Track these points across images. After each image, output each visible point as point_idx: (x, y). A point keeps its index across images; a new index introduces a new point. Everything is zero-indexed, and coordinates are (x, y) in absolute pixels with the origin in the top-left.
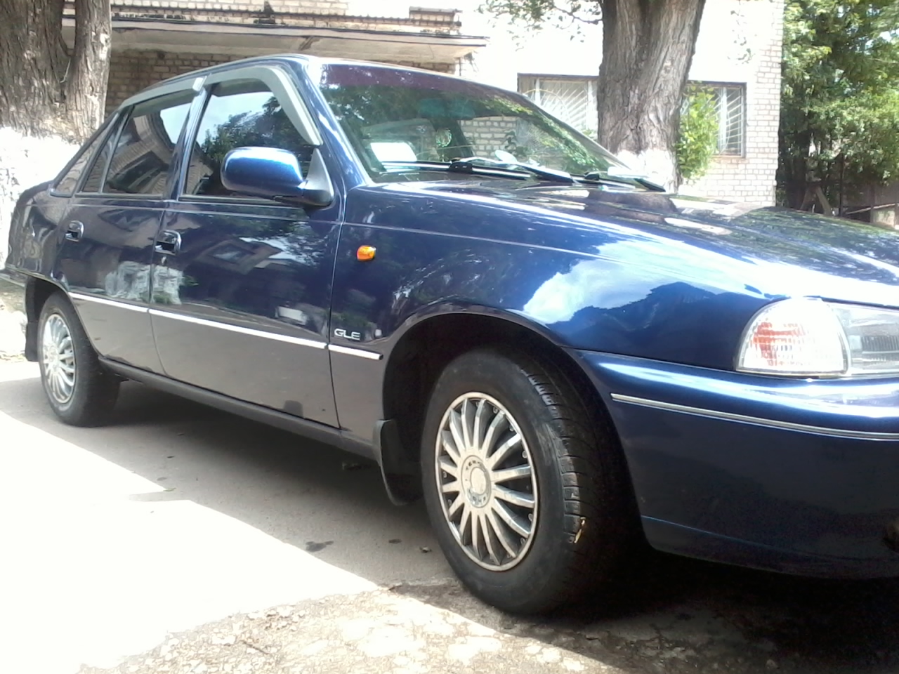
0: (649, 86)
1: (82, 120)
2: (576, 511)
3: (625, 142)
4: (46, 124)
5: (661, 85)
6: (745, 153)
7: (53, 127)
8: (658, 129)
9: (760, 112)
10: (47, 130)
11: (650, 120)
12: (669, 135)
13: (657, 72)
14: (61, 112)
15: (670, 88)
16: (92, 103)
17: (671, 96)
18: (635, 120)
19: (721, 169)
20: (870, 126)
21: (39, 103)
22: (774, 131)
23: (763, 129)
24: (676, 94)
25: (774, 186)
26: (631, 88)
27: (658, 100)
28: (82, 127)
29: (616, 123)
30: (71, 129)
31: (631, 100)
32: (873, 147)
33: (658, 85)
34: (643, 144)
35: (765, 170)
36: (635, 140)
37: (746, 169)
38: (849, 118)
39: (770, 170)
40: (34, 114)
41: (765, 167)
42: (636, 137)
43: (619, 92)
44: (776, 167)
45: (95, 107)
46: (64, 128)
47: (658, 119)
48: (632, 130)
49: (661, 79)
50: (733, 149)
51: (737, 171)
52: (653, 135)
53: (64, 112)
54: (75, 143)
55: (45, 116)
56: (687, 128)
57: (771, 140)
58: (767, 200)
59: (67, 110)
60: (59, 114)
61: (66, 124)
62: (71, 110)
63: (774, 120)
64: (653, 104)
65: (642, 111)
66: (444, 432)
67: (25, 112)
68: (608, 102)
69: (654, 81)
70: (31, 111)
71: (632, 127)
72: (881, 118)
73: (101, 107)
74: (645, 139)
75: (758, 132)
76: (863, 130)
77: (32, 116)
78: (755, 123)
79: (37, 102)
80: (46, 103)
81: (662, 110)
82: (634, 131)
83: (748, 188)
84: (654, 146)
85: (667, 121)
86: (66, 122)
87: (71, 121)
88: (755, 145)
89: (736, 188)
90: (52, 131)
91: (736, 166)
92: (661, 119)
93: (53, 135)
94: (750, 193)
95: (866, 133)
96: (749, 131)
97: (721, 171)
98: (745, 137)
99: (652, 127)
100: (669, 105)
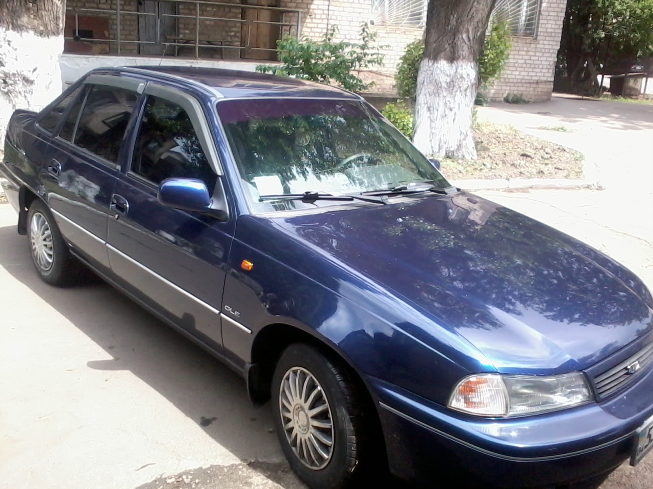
0: (465, 13)
1: (49, 18)
2: (353, 456)
3: (443, 53)
4: (23, 22)
5: (473, 14)
6: (537, 35)
7: (28, 24)
8: (468, 45)
9: (552, 5)
10: (24, 26)
11: (463, 38)
12: (475, 51)
13: (471, 3)
14: (33, 10)
15: (480, 16)
16: (57, 6)
17: (480, 22)
18: (452, 37)
19: (518, 46)
20: (633, 15)
21: (17, 4)
22: (560, 20)
23: (552, 18)
24: (483, 20)
25: (555, 62)
26: (452, 13)
27: (470, 24)
28: (49, 24)
29: (439, 38)
30: (41, 25)
31: (451, 22)
32: (634, 31)
33: (471, 13)
34: (456, 55)
35: (550, 49)
36: (451, 52)
37: (536, 48)
38: (619, 7)
39: (554, 49)
40: (14, 13)
41: (550, 47)
42: (452, 50)
43: (443, 14)
44: (558, 48)
45: (59, 9)
46: (36, 24)
47: (469, 38)
48: (449, 44)
49: (474, 9)
50: (528, 32)
51: (530, 49)
52: (464, 49)
53: (36, 11)
54: (45, 36)
55: (22, 14)
56: (489, 47)
57: (557, 27)
58: (548, 72)
59: (38, 10)
60: (32, 12)
61: (38, 21)
62: (42, 9)
63: (561, 12)
64: (466, 27)
65: (458, 31)
66: (286, 381)
67: (7, 11)
68: (434, 21)
69: (469, 10)
70: (11, 11)
71: (450, 42)
72: (642, 10)
73: (63, 9)
74: (458, 53)
75: (548, 20)
76: (628, 17)
77: (12, 14)
78: (547, 13)
79: (15, 4)
80: (22, 4)
81: (472, 32)
82: (451, 45)
83: (535, 62)
84: (464, 58)
85: (475, 40)
86: (37, 18)
87: (41, 18)
88: (545, 30)
89: (528, 62)
90: (28, 27)
91: (529, 45)
92: (471, 38)
93: (28, 30)
94: (537, 66)
95: (630, 20)
96: (542, 19)
97: (518, 49)
98: (538, 23)
99: (464, 44)
100: (477, 28)
